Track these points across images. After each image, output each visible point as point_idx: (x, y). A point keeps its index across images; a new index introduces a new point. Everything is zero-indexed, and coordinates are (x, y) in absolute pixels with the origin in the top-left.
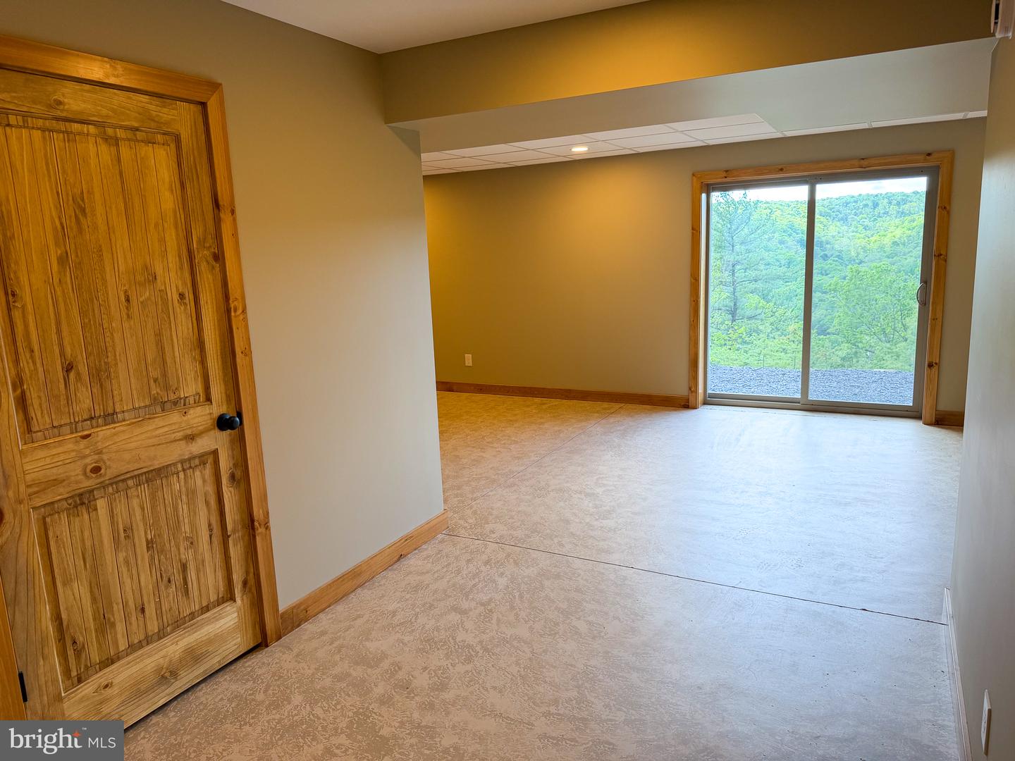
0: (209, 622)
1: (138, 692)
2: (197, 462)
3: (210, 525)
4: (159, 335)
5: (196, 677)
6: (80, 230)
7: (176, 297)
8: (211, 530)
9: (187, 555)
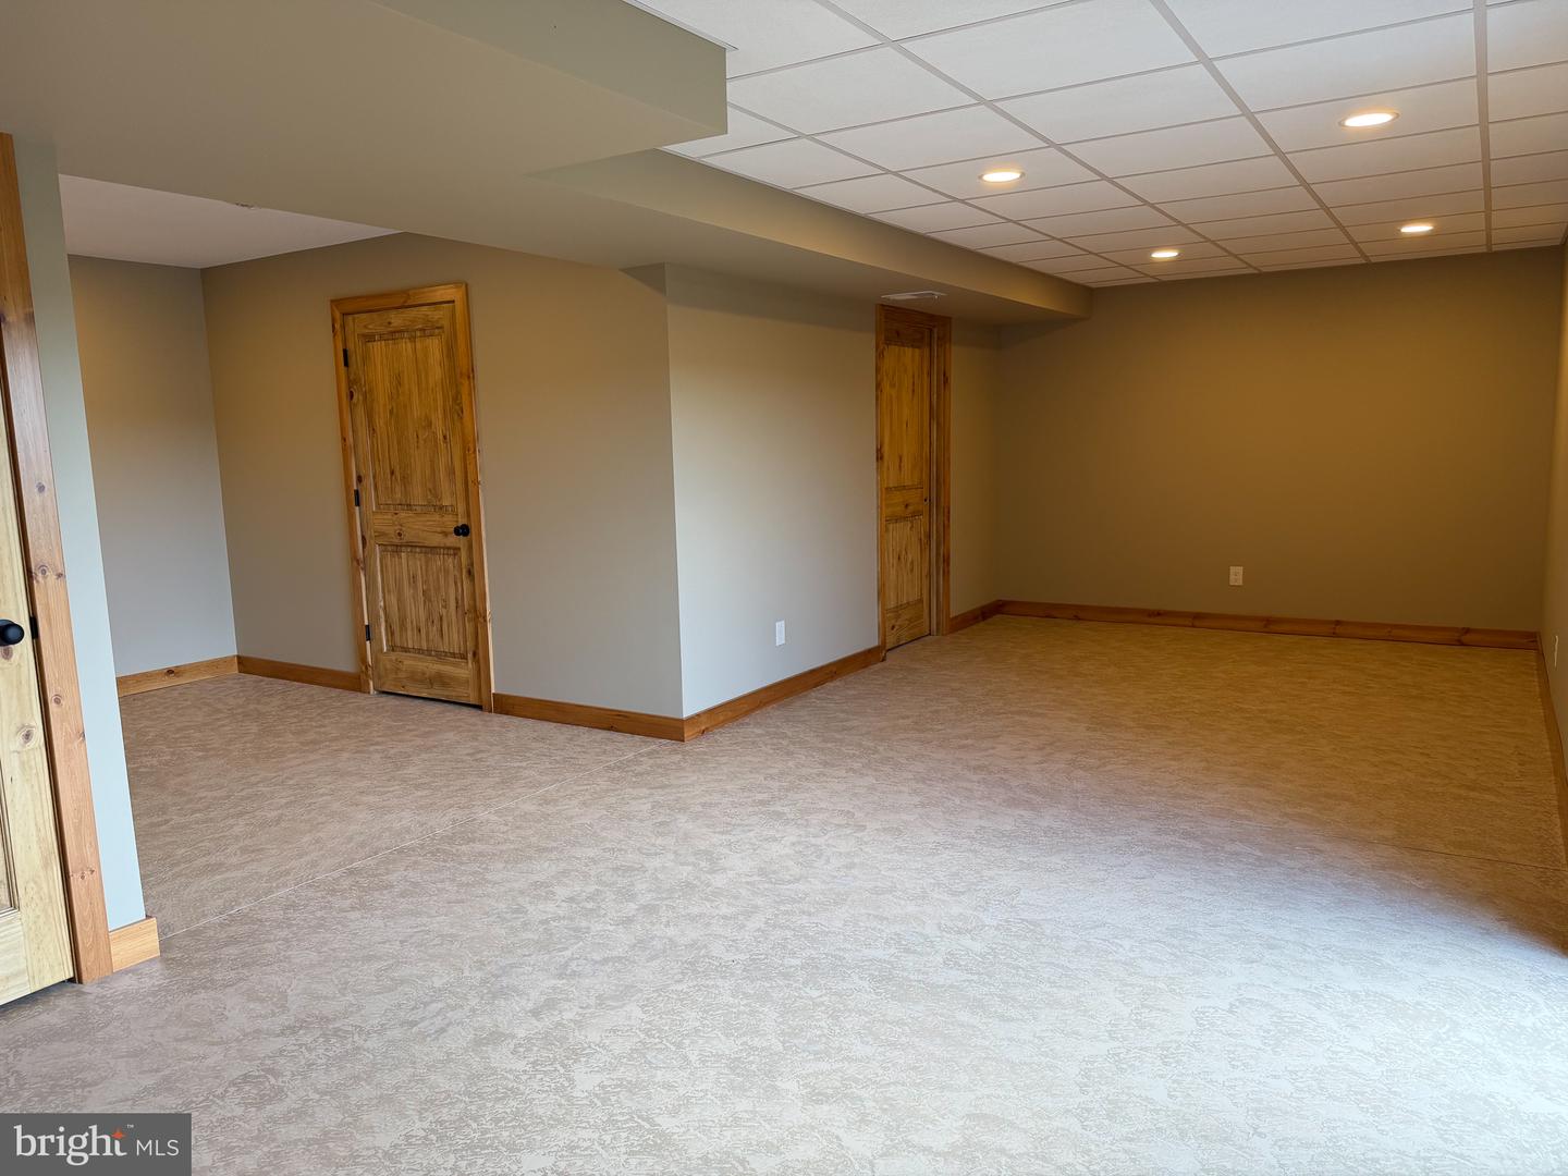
0: (453, 664)
1: (414, 677)
2: (452, 552)
3: (456, 599)
4: (432, 461)
5: (443, 695)
6: (398, 394)
7: (442, 438)
8: (457, 603)
9: (444, 612)
